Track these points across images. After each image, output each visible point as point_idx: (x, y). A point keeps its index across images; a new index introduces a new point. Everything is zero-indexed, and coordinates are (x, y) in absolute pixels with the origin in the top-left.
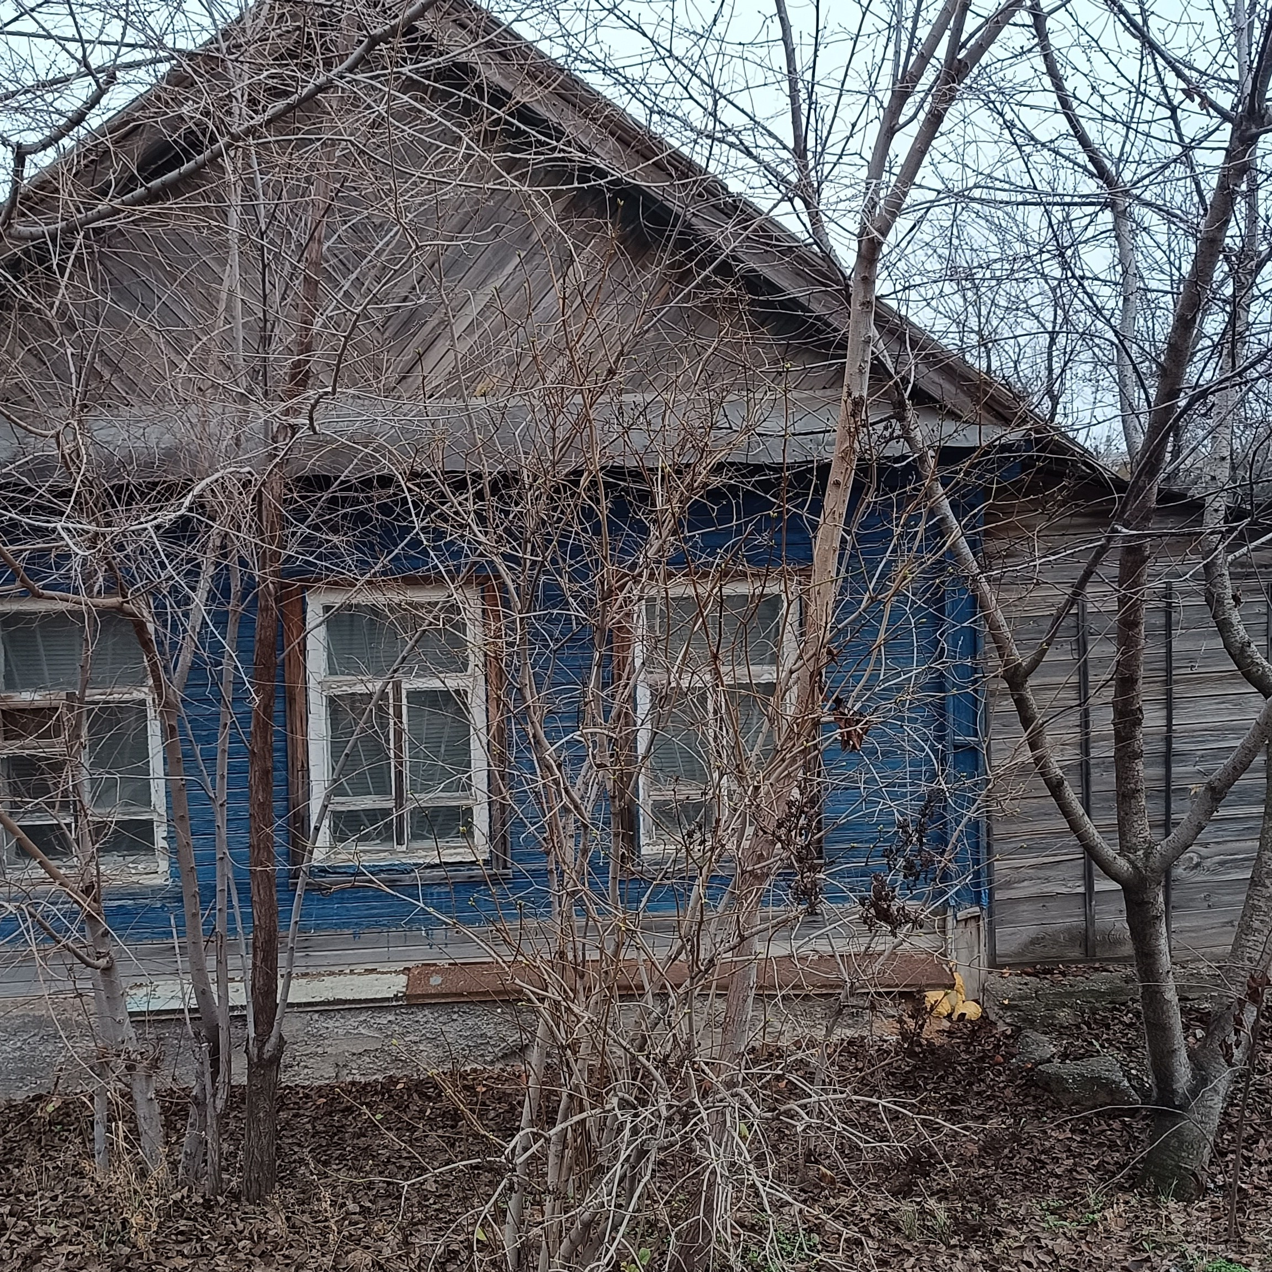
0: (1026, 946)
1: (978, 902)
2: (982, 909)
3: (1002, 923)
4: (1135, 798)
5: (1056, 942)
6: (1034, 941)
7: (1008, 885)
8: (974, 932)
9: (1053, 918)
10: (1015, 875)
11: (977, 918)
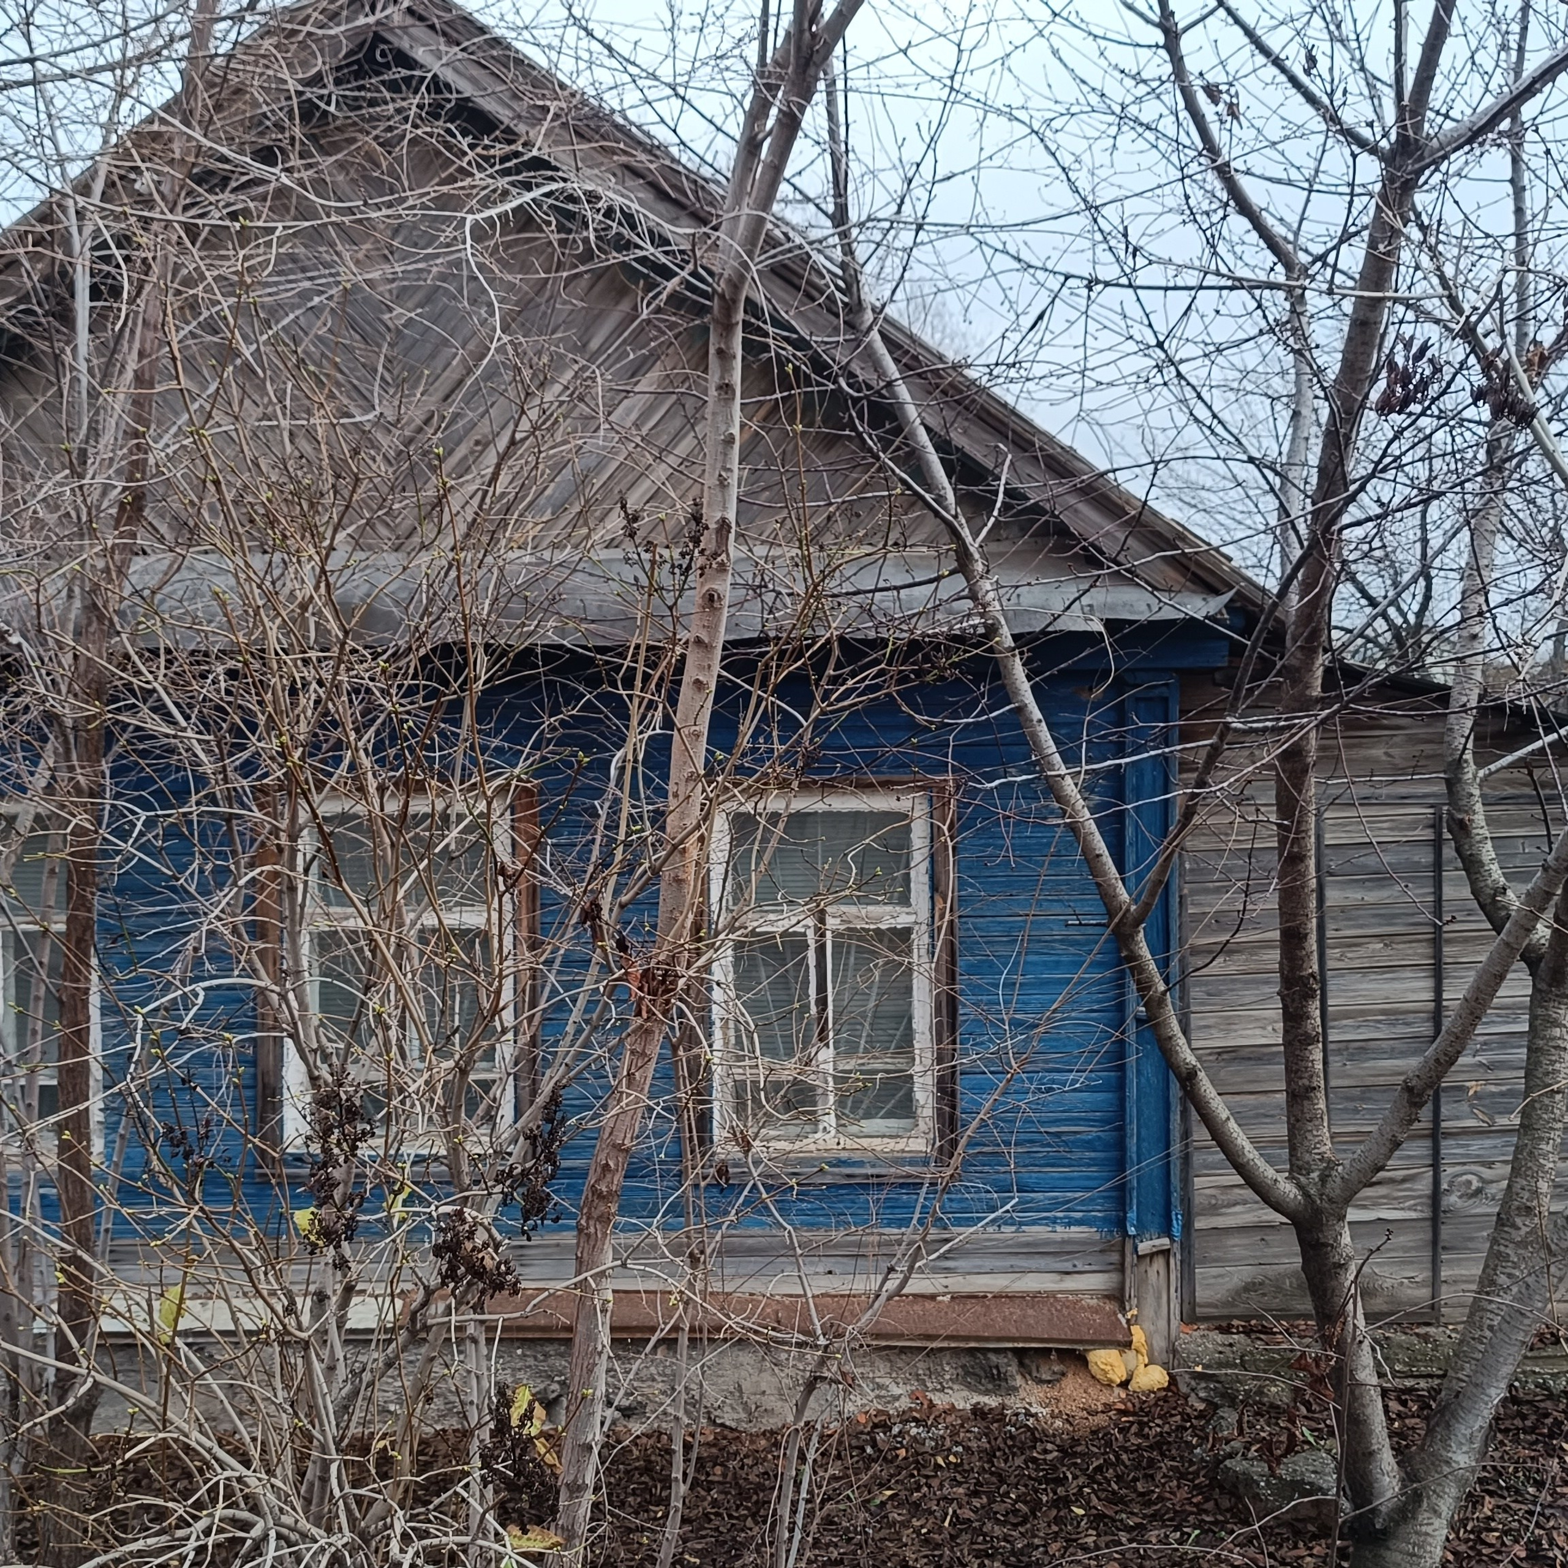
0: (1238, 1293)
1: (1166, 1230)
2: (1172, 1241)
3: (1204, 1261)
4: (1309, 1098)
5: (1279, 1289)
6: (1249, 1287)
7: (1213, 1209)
8: (1163, 1272)
9: (1275, 1256)
10: (1223, 1198)
11: (1166, 1253)
